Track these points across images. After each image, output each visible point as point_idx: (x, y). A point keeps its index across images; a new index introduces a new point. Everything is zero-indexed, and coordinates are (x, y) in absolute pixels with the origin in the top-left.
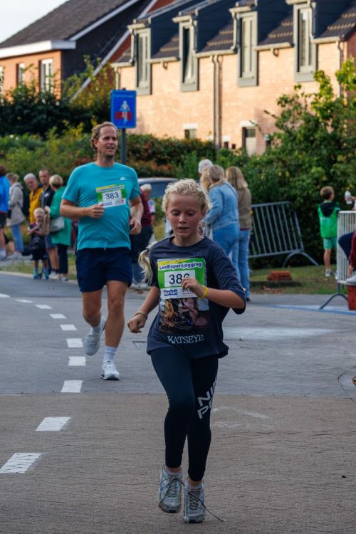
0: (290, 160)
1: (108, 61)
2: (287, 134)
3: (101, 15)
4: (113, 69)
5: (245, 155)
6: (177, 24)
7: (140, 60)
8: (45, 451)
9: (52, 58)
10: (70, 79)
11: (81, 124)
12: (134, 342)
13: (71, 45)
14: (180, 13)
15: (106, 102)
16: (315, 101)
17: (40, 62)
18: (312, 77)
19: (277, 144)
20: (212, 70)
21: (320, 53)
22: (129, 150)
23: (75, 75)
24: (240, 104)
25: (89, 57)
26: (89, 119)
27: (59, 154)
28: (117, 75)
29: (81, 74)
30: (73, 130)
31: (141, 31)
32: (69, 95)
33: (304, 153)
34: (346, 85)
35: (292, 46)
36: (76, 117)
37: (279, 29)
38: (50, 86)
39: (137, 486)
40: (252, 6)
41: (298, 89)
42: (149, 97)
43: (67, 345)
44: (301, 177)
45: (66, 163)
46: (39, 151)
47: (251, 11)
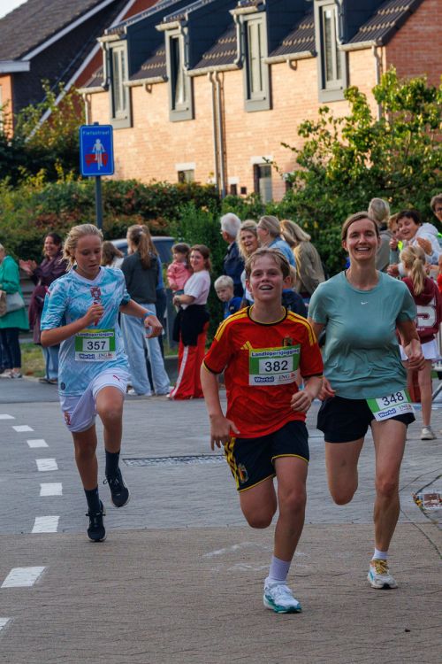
0: (319, 207)
1: (73, 85)
2: (313, 172)
3: (61, 25)
4: (81, 95)
5: (259, 203)
6: (162, 33)
7: (115, 82)
8: (14, 615)
10: (24, 110)
11: (42, 171)
12: (124, 459)
13: (24, 67)
14: (165, 19)
15: (72, 140)
16: (347, 127)
18: (342, 95)
19: (301, 186)
20: (210, 91)
21: (351, 62)
22: (107, 202)
23: (31, 106)
24: (249, 134)
25: (47, 81)
26: (52, 162)
27: (15, 211)
28: (86, 103)
29: (39, 105)
30: (31, 179)
31: (115, 44)
32: (24, 133)
33: (336, 196)
34: (387, 104)
35: (314, 55)
36: (35, 162)
37: (295, 34)
39: (137, 657)
40: (260, 5)
41: (324, 113)
42: (130, 130)
43: (37, 467)
44: (333, 228)
45: (24, 223)
47: (259, 12)
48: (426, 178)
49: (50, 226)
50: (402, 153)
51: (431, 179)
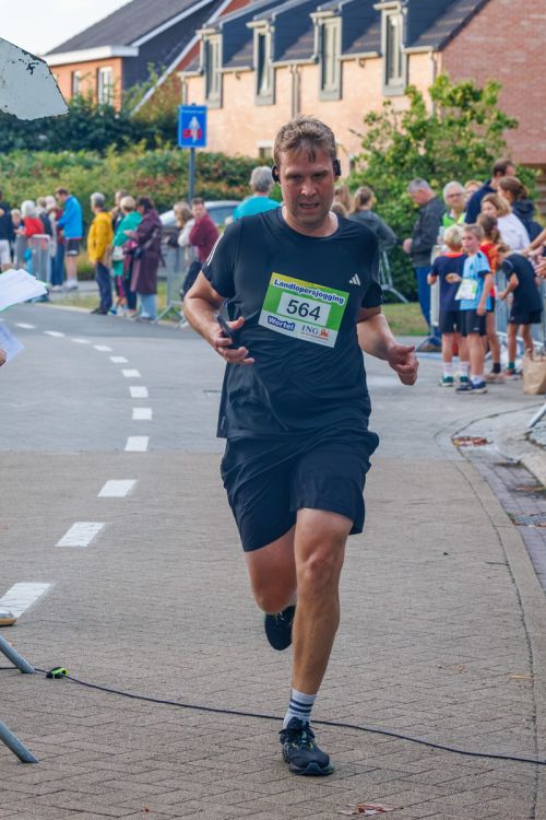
0: (378, 184)
1: (174, 70)
2: (375, 156)
3: (166, 18)
4: (179, 79)
6: (252, 31)
7: (210, 69)
8: (109, 521)
9: (112, 65)
10: (132, 89)
11: (144, 141)
12: (205, 391)
13: (133, 52)
14: (255, 18)
15: (171, 115)
16: (405, 119)
17: (98, 70)
18: (402, 91)
19: (363, 167)
20: (290, 81)
21: (411, 64)
22: (197, 170)
23: (137, 85)
25: (153, 64)
26: (153, 134)
27: (119, 173)
28: (184, 86)
29: (144, 84)
30: (135, 147)
31: (210, 36)
32: (130, 108)
33: (393, 177)
34: (440, 102)
35: (380, 56)
36: (138, 132)
37: (364, 37)
38: (109, 96)
40: (336, 11)
41: (387, 105)
42: (219, 111)
43: (129, 393)
44: (390, 204)
45: (126, 184)
46: (96, 170)
47: (334, 17)
48: (470, 165)
49: (148, 187)
50: (450, 142)
51: (474, 167)
